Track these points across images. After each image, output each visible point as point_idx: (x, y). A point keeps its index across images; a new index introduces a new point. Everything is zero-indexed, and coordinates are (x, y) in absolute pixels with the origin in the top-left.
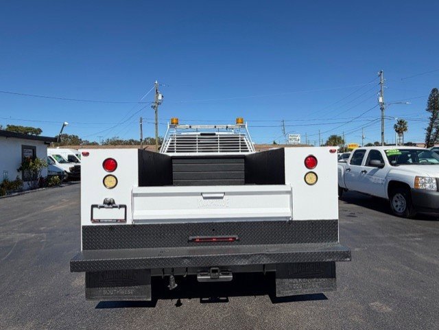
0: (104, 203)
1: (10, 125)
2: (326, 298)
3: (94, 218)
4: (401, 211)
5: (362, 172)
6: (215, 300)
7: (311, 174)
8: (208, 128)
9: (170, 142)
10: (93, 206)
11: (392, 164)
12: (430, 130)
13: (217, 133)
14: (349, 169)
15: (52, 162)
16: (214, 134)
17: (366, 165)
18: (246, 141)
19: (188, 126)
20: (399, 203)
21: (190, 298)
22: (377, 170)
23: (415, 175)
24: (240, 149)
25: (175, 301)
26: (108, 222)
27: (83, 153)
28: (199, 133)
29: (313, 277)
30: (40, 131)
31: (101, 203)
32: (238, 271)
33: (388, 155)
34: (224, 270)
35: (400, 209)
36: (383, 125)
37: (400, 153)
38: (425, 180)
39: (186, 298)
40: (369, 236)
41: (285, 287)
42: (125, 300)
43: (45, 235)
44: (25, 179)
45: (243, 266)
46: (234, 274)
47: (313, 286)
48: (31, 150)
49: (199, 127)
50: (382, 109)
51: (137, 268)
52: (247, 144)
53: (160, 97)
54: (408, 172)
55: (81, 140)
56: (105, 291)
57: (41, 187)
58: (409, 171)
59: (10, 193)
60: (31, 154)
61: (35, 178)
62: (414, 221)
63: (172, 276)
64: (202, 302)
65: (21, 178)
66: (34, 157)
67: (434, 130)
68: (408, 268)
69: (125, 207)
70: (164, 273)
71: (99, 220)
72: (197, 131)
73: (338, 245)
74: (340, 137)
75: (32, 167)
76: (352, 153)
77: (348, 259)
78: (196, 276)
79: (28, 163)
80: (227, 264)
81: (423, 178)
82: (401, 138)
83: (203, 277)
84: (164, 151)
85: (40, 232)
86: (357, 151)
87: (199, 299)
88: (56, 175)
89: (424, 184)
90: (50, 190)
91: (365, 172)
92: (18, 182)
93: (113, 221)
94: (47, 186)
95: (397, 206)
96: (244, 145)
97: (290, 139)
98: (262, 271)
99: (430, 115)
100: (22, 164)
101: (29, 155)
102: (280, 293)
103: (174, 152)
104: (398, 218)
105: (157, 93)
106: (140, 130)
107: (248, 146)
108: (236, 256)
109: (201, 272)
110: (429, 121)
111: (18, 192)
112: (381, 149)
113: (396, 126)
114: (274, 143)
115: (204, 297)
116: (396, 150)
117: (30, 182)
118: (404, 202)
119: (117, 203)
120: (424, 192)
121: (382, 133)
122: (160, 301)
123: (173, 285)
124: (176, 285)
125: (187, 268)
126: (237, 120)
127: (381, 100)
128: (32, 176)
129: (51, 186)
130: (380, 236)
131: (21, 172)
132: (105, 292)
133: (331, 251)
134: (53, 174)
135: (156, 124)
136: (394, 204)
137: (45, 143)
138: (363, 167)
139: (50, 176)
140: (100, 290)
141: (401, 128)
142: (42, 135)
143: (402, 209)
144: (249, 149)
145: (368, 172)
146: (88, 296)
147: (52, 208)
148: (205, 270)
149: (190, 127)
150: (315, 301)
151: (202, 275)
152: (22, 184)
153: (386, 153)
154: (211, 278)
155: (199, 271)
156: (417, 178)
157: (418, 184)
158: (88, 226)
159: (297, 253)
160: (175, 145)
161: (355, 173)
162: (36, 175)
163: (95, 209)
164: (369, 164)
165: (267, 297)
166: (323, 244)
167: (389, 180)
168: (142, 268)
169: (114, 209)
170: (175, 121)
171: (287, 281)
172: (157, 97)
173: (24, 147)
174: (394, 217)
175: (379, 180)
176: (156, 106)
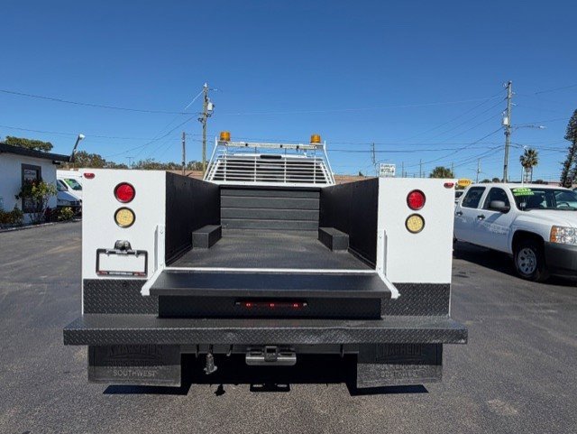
0: (116, 247)
1: (11, 136)
2: (426, 391)
3: (101, 269)
4: (529, 272)
5: (479, 217)
6: (270, 387)
7: (415, 217)
8: (271, 147)
9: (218, 166)
10: (99, 251)
11: (520, 208)
12: (567, 165)
13: (283, 156)
14: (461, 213)
15: (63, 188)
16: (280, 158)
17: (484, 208)
18: (322, 169)
19: (243, 143)
20: (527, 262)
21: (236, 384)
22: (499, 215)
23: (552, 224)
24: (315, 180)
25: (215, 387)
26: (121, 275)
27: (85, 175)
28: (259, 155)
29: (409, 363)
30: (49, 146)
31: (111, 247)
32: (305, 352)
33: (516, 195)
34: (285, 349)
35: (527, 269)
36: (506, 155)
37: (532, 193)
38: (565, 231)
39: (231, 383)
40: (485, 304)
41: (369, 374)
42: (143, 384)
43: (46, 286)
44: (25, 210)
45: (312, 345)
46: (298, 356)
47: (409, 375)
48: (35, 172)
49: (258, 145)
50: (507, 134)
51: (159, 343)
52: (324, 172)
53: (210, 107)
54: (542, 220)
55: (104, 160)
56: (116, 371)
57: (47, 221)
58: (544, 219)
59: (6, 227)
60: (35, 177)
61: (39, 209)
62: (545, 286)
63: (210, 355)
64: (253, 389)
65: (20, 208)
66: (39, 180)
67: (573, 165)
68: (539, 353)
69: (146, 253)
70: (198, 350)
71: (108, 272)
72: (256, 153)
73: (449, 320)
74: (449, 170)
75: (35, 193)
76: (465, 192)
77: (463, 341)
78: (245, 356)
79: (30, 188)
80: (289, 342)
81: (562, 228)
82: (529, 173)
83: (254, 358)
84: (209, 178)
85: (40, 281)
86: (472, 189)
87: (249, 385)
88: (68, 207)
89: (563, 236)
90: (59, 226)
91: (483, 217)
92: (16, 214)
93: (127, 274)
94: (55, 220)
95: (523, 265)
96: (320, 174)
97: (382, 170)
98: (339, 353)
99: (570, 144)
100: (23, 189)
101: (31, 177)
102: (362, 383)
103: (222, 179)
104: (525, 281)
105: (206, 100)
106: (182, 150)
107: (325, 176)
108: (303, 330)
109: (252, 350)
110: (568, 153)
111: (16, 226)
112: (506, 187)
113: (522, 159)
114: (360, 175)
115: (256, 384)
116: (527, 189)
117: (32, 214)
118: (534, 260)
119: (135, 248)
120: (562, 247)
121: (505, 166)
122: (194, 386)
123: (211, 368)
124: (216, 368)
125: (232, 346)
126: (313, 137)
127: (506, 121)
128: (36, 206)
129: (61, 220)
130: (500, 304)
131: (20, 199)
132: (116, 373)
133: (439, 328)
134: (64, 204)
135: (204, 142)
136: (520, 262)
137: (54, 163)
138: (480, 210)
139: (60, 207)
140: (109, 370)
141: (529, 161)
142: (52, 151)
143: (530, 269)
144: (326, 180)
145: (486, 219)
146: (93, 378)
147: (59, 249)
148: (257, 349)
149: (247, 145)
150: (410, 395)
151: (252, 355)
152: (21, 216)
153: (513, 193)
154: (266, 361)
155: (249, 349)
156: (554, 228)
157: (555, 236)
158: (93, 280)
159: (389, 330)
160: (225, 170)
161: (468, 218)
162: (40, 205)
163: (102, 255)
164: (488, 206)
165: (343, 386)
166: (428, 317)
167: (514, 230)
168: (166, 342)
169: (130, 256)
170: (225, 137)
171: (373, 367)
172: (206, 107)
173: (24, 167)
174: (519, 280)
175: (499, 228)
176: (204, 118)
